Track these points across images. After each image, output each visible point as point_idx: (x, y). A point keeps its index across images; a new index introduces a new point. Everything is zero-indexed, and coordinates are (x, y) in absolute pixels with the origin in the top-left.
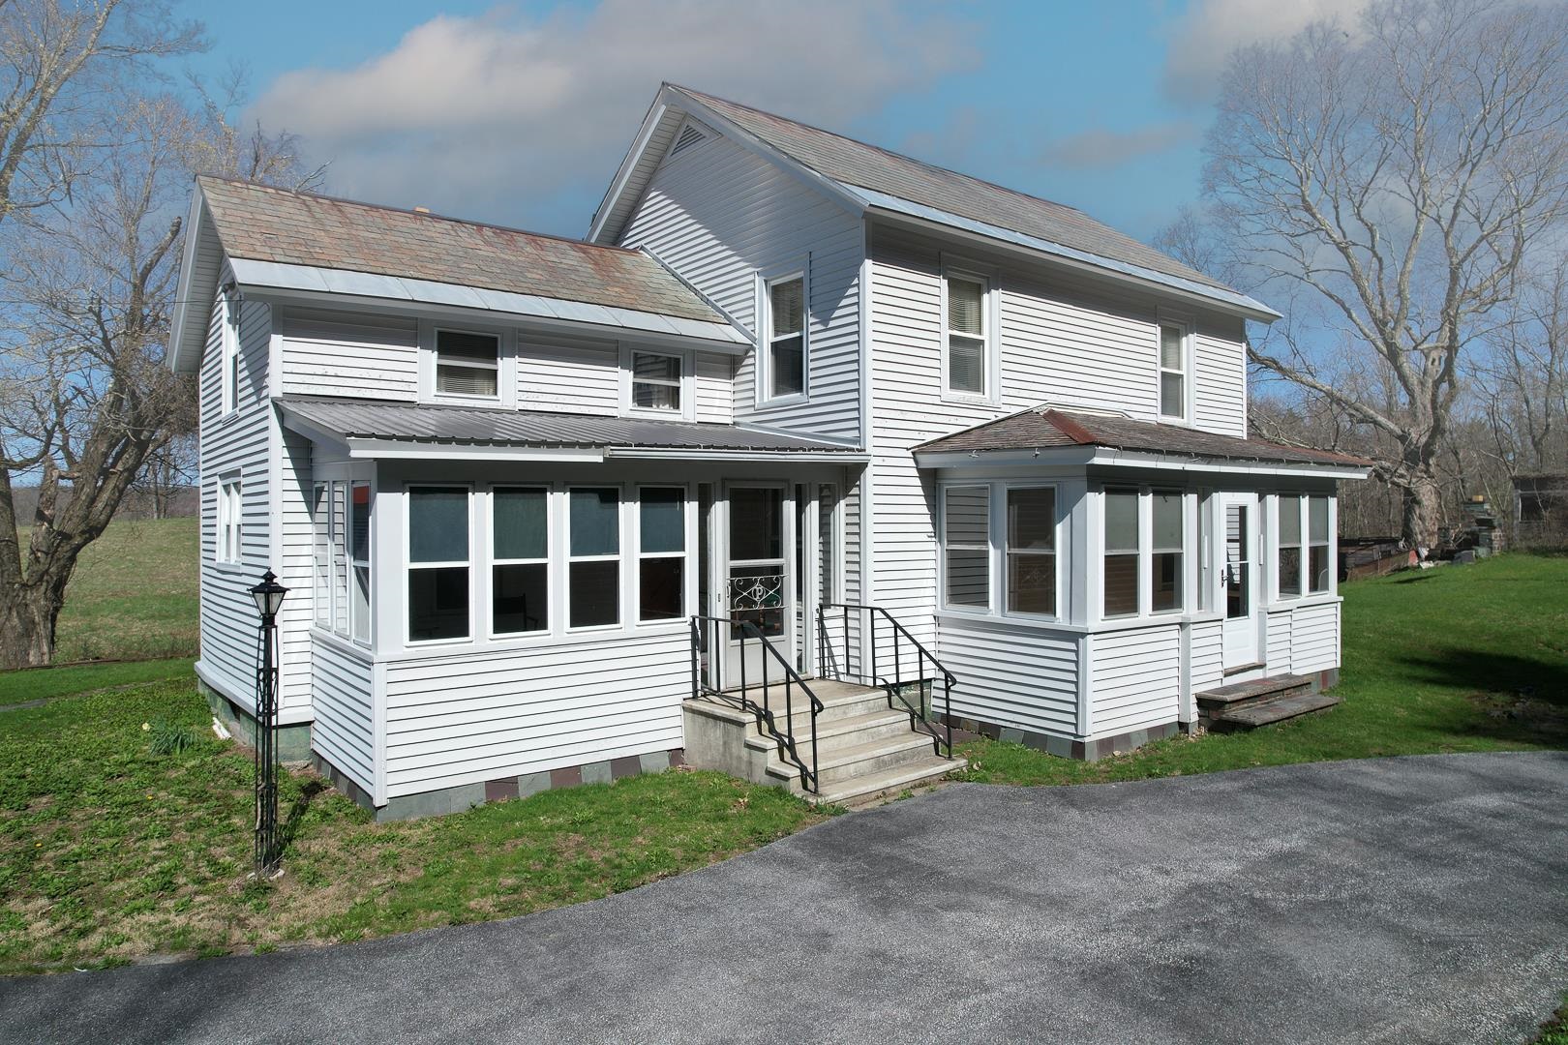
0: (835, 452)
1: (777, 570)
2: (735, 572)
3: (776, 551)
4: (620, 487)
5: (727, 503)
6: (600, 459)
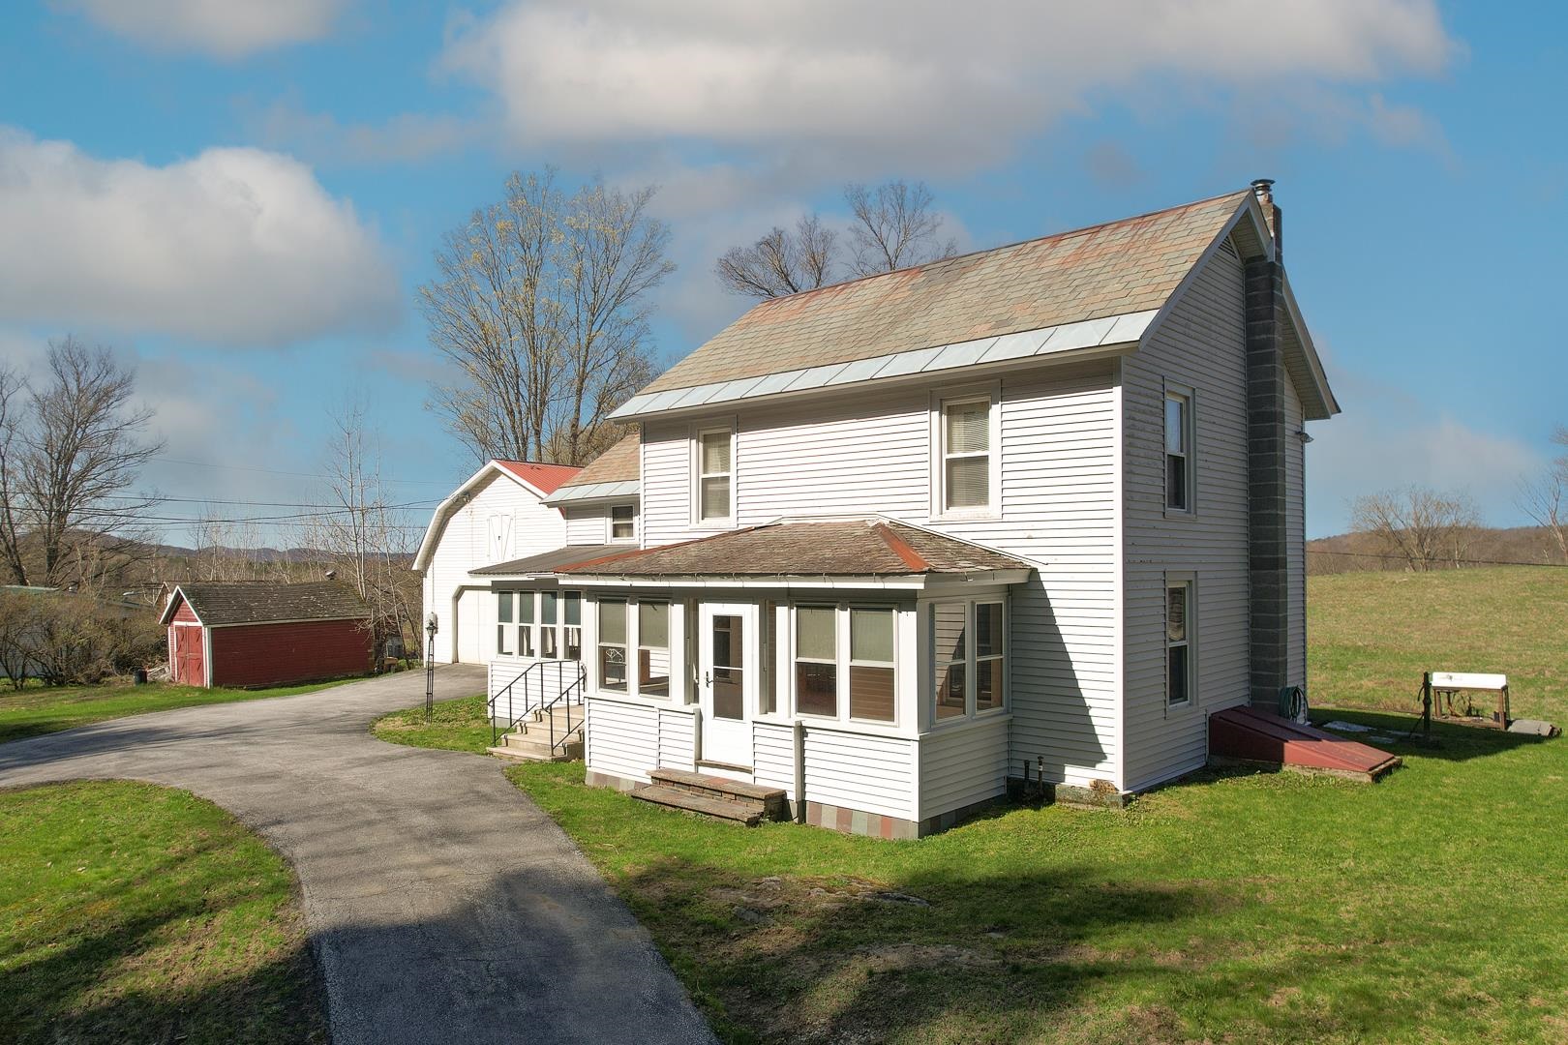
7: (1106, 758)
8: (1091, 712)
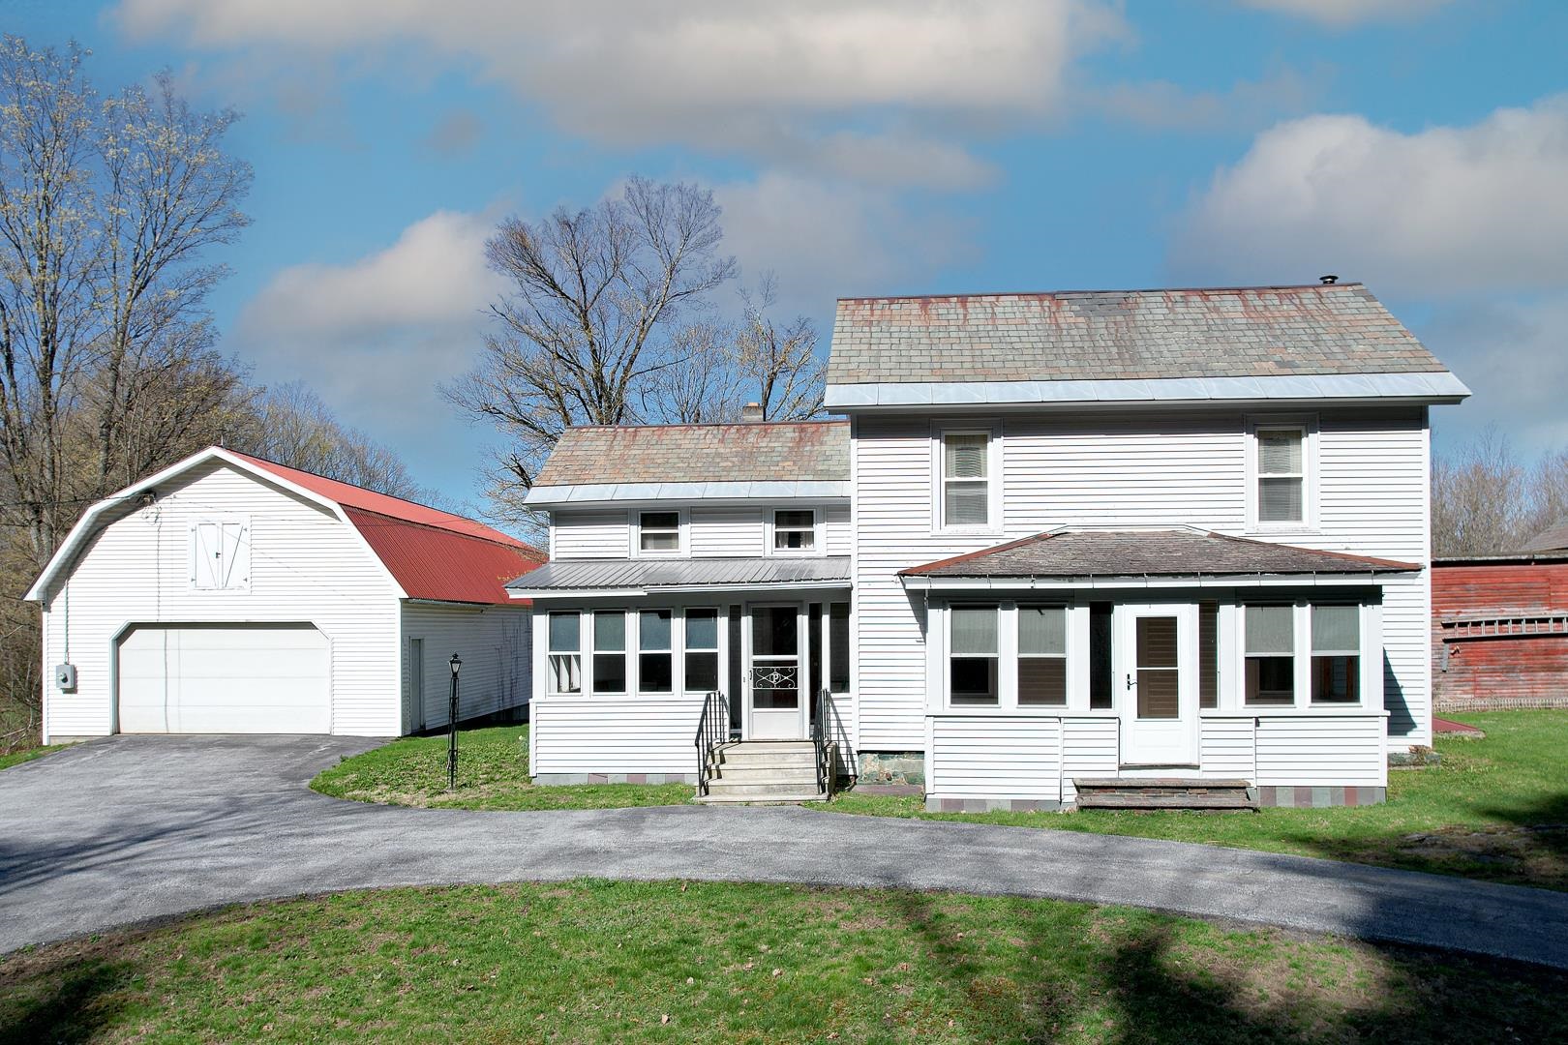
0: (823, 581)
1: (795, 663)
2: (756, 663)
3: (792, 649)
4: (672, 610)
5: (750, 618)
6: (646, 594)
7: (1416, 727)
8: (1403, 691)
